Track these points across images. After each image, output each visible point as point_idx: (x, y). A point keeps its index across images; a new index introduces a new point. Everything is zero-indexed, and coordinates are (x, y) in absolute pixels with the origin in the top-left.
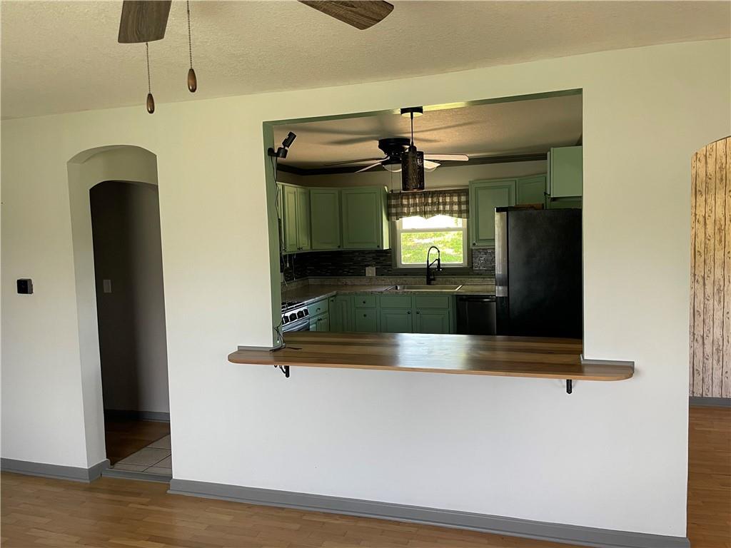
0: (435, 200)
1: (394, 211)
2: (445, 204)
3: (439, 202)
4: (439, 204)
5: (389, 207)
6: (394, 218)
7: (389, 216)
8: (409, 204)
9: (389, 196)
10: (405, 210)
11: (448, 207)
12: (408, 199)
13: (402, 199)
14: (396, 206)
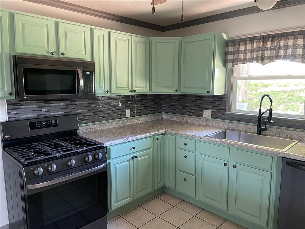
0: (275, 44)
1: (230, 57)
2: (286, 47)
3: (280, 46)
4: (279, 48)
5: (226, 54)
6: (230, 65)
7: (225, 62)
8: (245, 50)
9: (227, 44)
10: (242, 56)
11: (289, 52)
12: (246, 44)
13: (239, 45)
14: (233, 53)
